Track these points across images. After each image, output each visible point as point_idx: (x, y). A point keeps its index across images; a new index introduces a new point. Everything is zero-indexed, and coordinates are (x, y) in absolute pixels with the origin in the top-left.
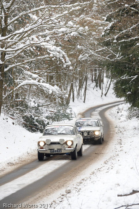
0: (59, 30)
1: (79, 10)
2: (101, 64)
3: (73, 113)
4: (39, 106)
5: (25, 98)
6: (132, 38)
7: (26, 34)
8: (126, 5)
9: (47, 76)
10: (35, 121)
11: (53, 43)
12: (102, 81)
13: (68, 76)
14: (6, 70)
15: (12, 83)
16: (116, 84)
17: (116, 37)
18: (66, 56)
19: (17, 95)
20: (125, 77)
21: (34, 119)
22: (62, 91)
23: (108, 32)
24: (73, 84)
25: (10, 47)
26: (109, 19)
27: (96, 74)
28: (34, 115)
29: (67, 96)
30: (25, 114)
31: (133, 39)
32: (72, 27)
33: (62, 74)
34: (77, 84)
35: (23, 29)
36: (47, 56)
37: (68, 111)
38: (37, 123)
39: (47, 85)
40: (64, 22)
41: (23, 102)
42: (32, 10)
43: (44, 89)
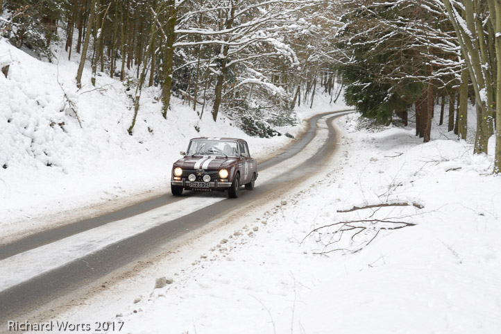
0: (289, 27)
1: (312, 7)
2: (332, 67)
3: (297, 118)
4: (260, 107)
5: (245, 98)
6: (368, 42)
7: (253, 28)
8: (363, 7)
9: (272, 75)
10: (254, 124)
11: (282, 40)
12: (332, 86)
13: (296, 77)
14: (227, 65)
15: (233, 80)
16: (348, 90)
17: (350, 39)
18: (294, 54)
19: (237, 93)
20: (357, 84)
21: (253, 121)
22: (287, 92)
23: (342, 33)
24: (299, 87)
25: (234, 40)
26: (344, 20)
27: (326, 78)
28: (254, 117)
29: (292, 99)
30: (245, 115)
31: (368, 44)
32: (303, 24)
33: (289, 75)
34: (305, 87)
35: (249, 22)
36: (274, 53)
37: (292, 116)
38: (256, 126)
39: (271, 85)
40: (295, 19)
41: (243, 101)
42: (261, 4)
43: (267, 89)
